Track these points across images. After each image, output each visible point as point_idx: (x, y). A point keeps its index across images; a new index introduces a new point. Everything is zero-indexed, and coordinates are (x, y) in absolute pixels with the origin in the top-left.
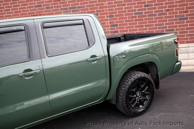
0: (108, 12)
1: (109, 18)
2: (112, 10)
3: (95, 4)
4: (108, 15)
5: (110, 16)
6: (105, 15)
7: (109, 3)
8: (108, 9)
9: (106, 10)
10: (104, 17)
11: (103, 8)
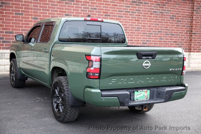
0: (33, 14)
1: (33, 20)
2: (37, 12)
3: (21, 3)
4: (33, 17)
5: (34, 18)
6: (30, 17)
7: (34, 6)
8: (33, 11)
9: (31, 12)
10: (29, 18)
11: (28, 9)
